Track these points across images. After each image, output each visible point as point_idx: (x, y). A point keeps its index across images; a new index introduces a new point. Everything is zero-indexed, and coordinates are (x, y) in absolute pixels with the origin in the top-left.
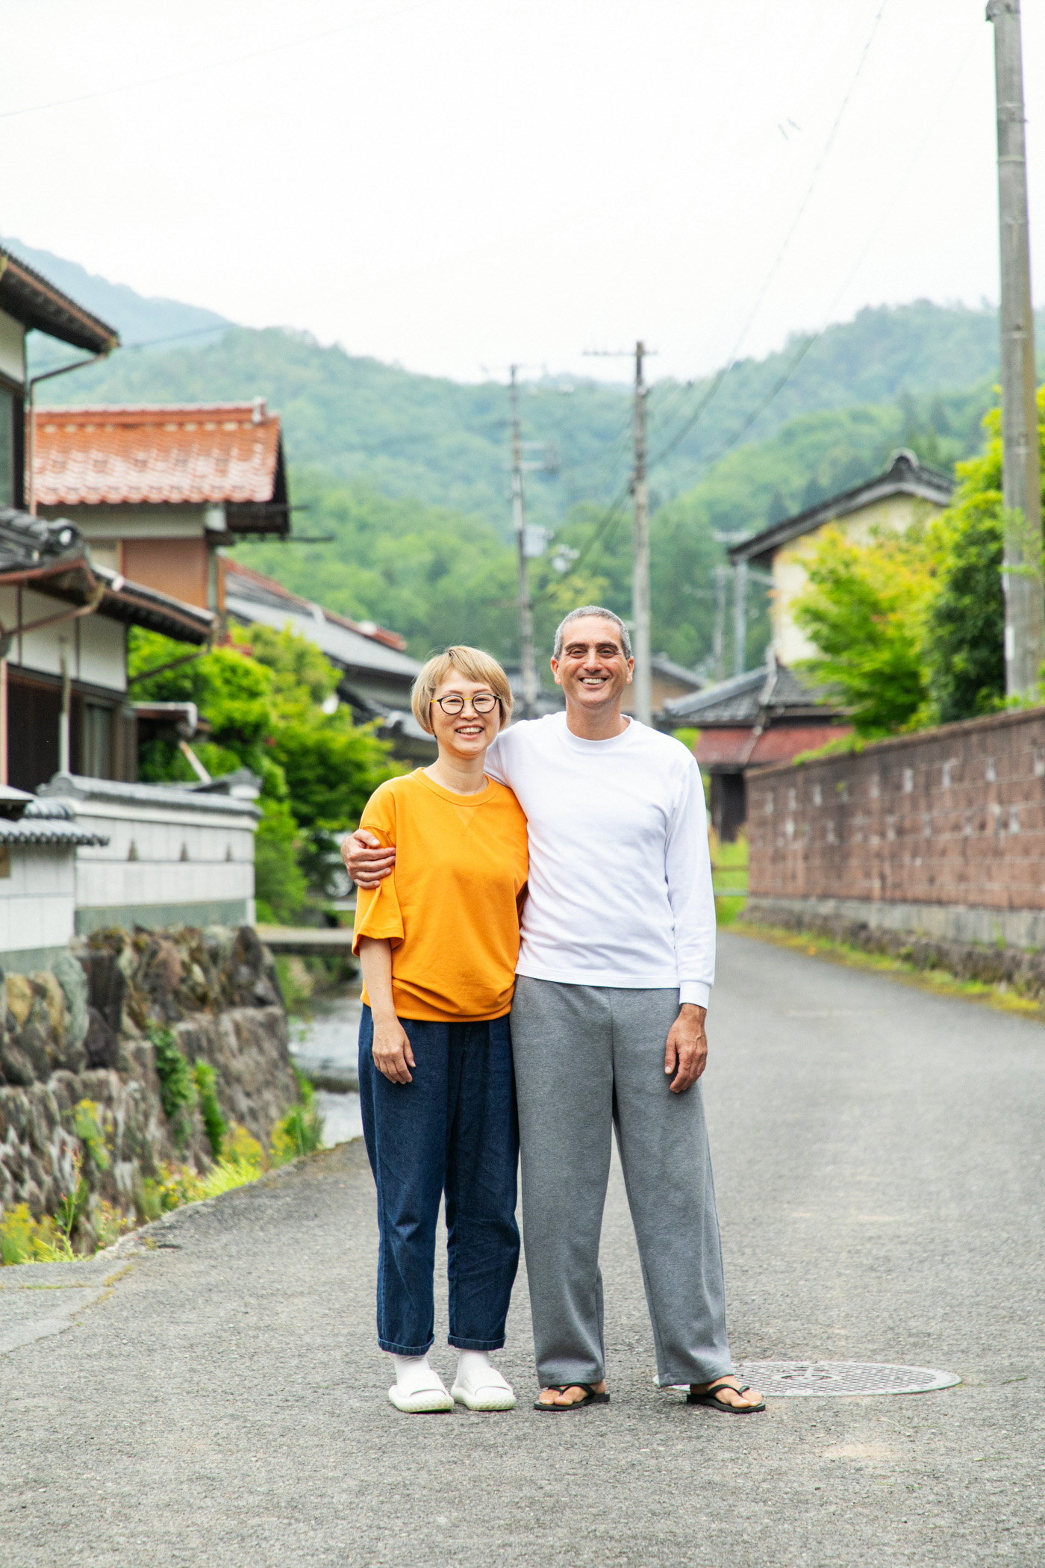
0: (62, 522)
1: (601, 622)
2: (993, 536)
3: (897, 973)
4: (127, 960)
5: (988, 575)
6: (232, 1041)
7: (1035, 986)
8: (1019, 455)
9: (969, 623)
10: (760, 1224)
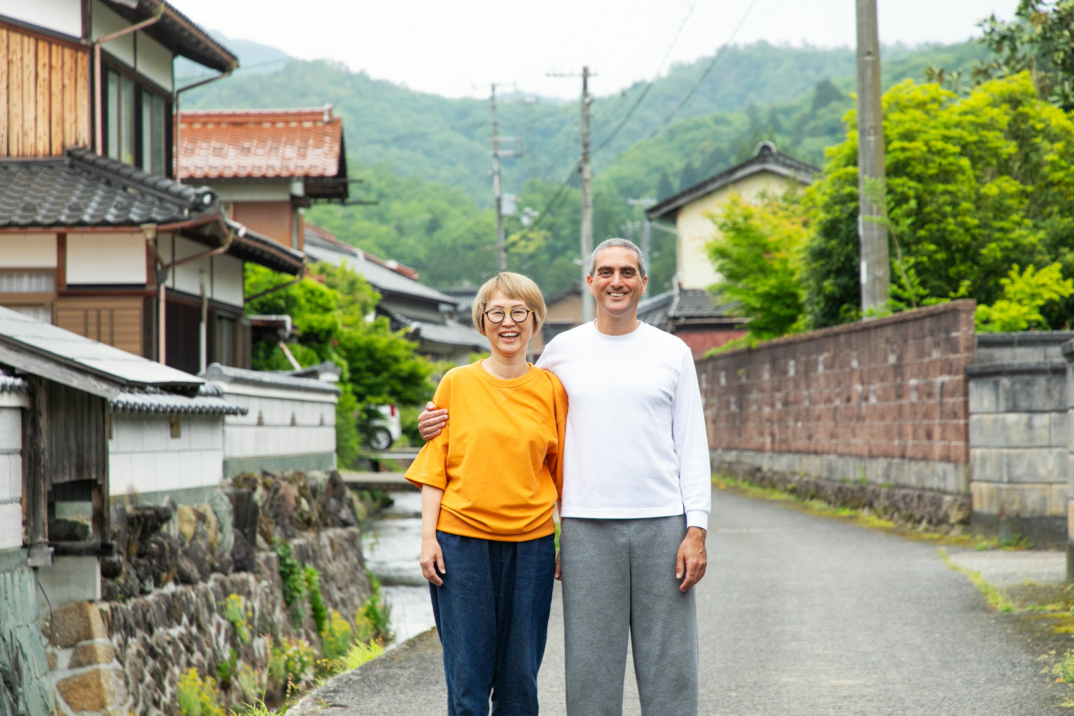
0: (205, 189)
1: (624, 251)
2: (853, 198)
3: (787, 502)
4: (259, 495)
5: (848, 226)
6: (329, 551)
7: (890, 511)
8: (869, 142)
9: (835, 259)
10: (761, 687)
